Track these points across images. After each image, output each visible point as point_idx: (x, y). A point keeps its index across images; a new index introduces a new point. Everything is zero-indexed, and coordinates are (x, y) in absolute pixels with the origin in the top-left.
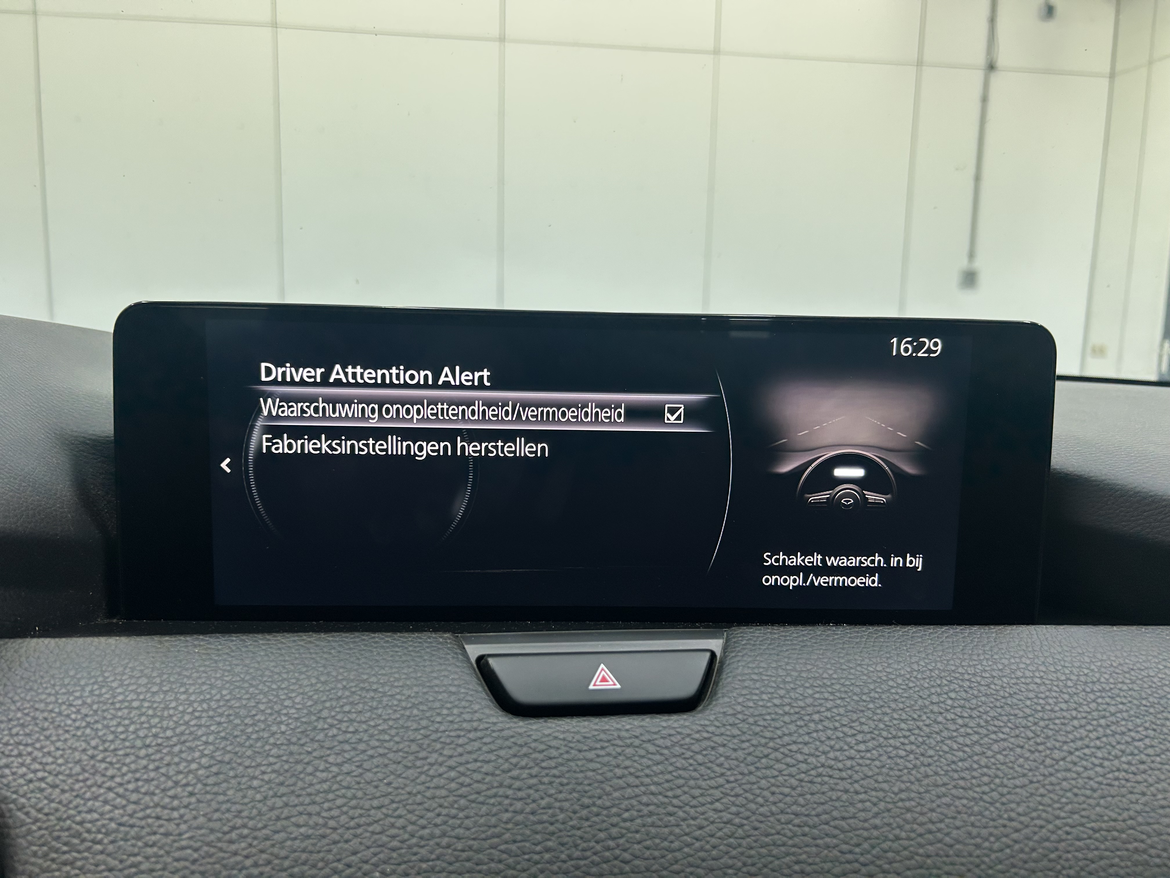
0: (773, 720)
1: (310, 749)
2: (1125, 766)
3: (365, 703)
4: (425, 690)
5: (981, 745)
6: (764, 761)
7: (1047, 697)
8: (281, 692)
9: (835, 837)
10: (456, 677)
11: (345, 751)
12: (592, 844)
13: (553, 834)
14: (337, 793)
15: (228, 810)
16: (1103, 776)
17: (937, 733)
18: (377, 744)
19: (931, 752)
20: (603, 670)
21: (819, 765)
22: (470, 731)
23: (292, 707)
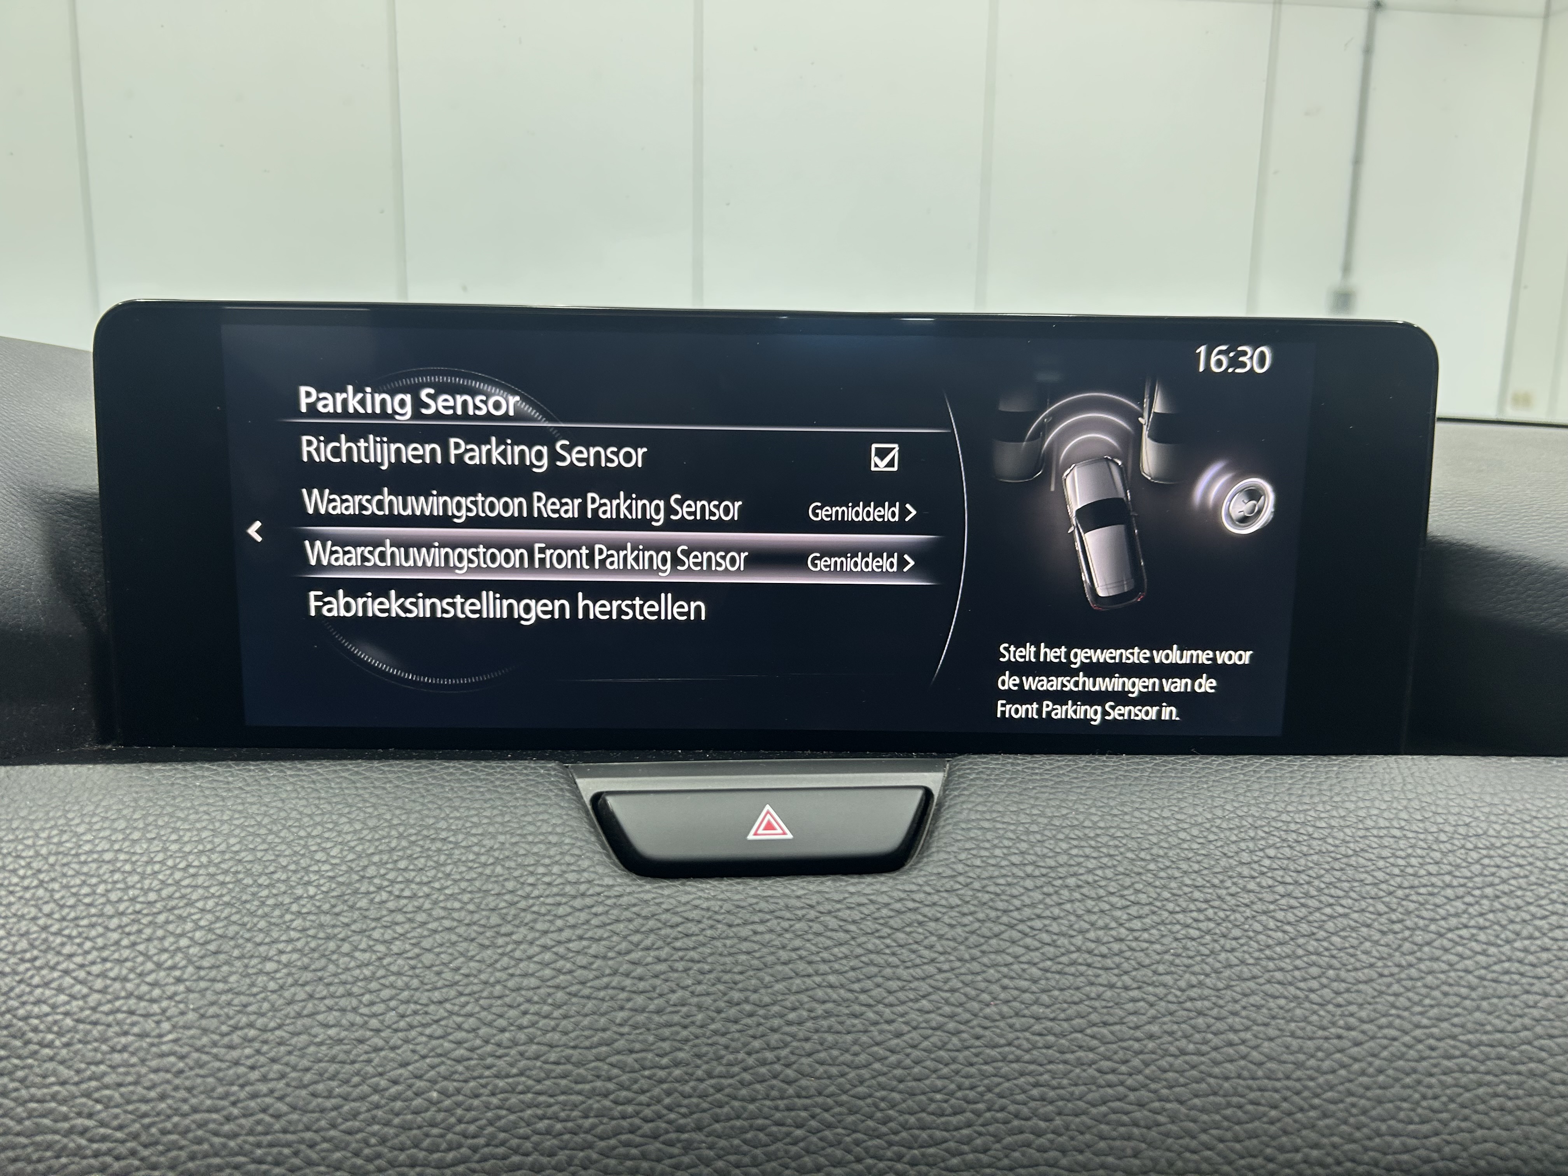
0: (1009, 885)
1: (346, 920)
3: (429, 857)
4: (514, 840)
5: (1309, 922)
6: (993, 942)
7: (1409, 856)
8: (311, 842)
9: (1091, 1049)
10: (559, 822)
11: (397, 924)
12: (741, 1056)
13: (686, 1041)
14: (383, 981)
15: (229, 1004)
16: (1487, 968)
17: (1247, 905)
18: (442, 913)
19: (1236, 932)
20: (768, 813)
21: (1073, 948)
22: (574, 897)
23: (324, 862)
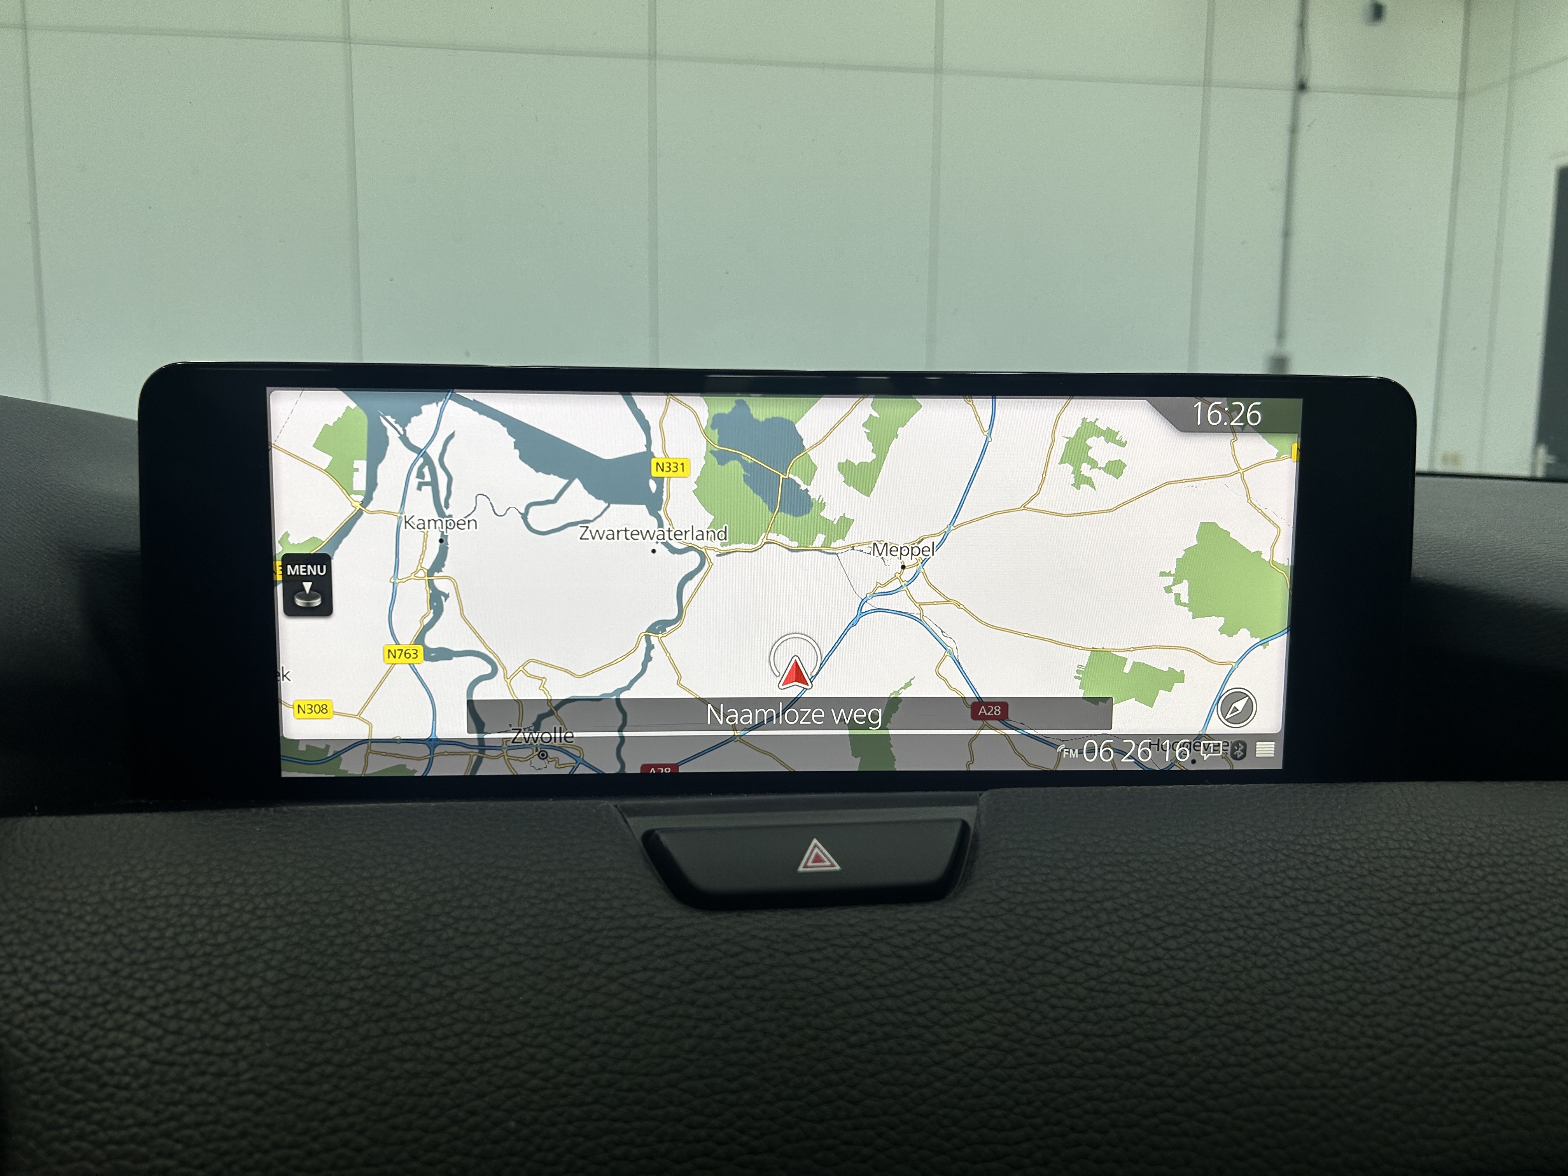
0: (1051, 909)
1: (416, 957)
2: (1530, 965)
3: (491, 895)
4: (573, 877)
5: (1333, 938)
6: (1040, 964)
7: (1420, 874)
8: (374, 882)
9: (1140, 1064)
10: (616, 858)
11: (465, 960)
12: (807, 1078)
13: (753, 1065)
14: (455, 1015)
15: (305, 1041)
16: (1500, 977)
17: (1273, 924)
18: (509, 949)
19: (1266, 950)
20: (816, 848)
21: (1114, 968)
22: (636, 930)
23: (389, 902)
